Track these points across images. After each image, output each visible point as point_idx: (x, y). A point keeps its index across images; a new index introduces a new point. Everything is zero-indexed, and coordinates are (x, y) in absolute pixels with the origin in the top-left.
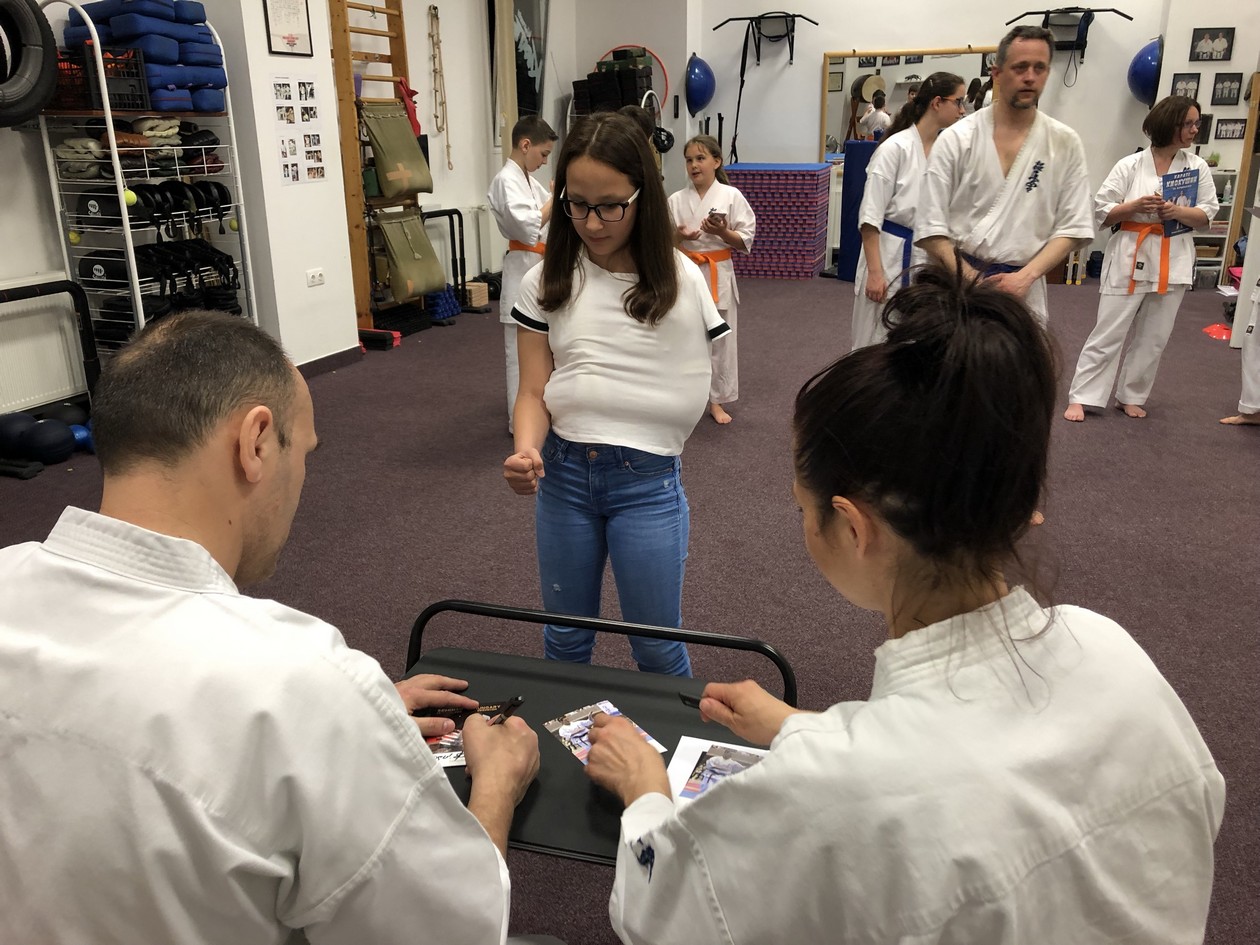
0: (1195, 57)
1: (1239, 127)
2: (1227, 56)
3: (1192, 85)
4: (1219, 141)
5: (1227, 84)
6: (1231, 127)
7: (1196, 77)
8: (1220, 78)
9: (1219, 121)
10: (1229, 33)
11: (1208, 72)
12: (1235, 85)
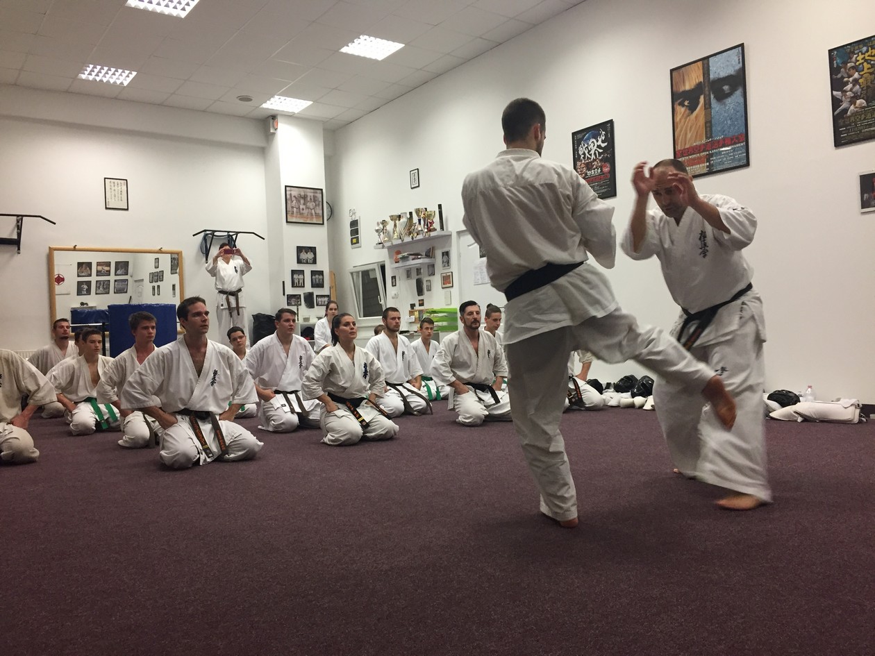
0: (299, 261)
1: (326, 299)
2: (314, 262)
3: (301, 277)
4: (318, 307)
5: (317, 276)
6: (323, 299)
7: (302, 272)
8: (313, 273)
9: (317, 296)
10: (313, 250)
11: (307, 269)
12: (321, 277)
